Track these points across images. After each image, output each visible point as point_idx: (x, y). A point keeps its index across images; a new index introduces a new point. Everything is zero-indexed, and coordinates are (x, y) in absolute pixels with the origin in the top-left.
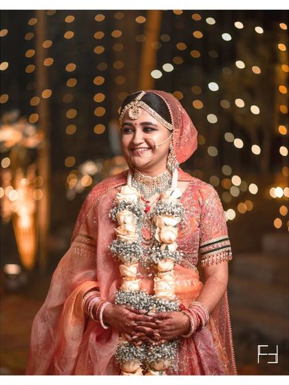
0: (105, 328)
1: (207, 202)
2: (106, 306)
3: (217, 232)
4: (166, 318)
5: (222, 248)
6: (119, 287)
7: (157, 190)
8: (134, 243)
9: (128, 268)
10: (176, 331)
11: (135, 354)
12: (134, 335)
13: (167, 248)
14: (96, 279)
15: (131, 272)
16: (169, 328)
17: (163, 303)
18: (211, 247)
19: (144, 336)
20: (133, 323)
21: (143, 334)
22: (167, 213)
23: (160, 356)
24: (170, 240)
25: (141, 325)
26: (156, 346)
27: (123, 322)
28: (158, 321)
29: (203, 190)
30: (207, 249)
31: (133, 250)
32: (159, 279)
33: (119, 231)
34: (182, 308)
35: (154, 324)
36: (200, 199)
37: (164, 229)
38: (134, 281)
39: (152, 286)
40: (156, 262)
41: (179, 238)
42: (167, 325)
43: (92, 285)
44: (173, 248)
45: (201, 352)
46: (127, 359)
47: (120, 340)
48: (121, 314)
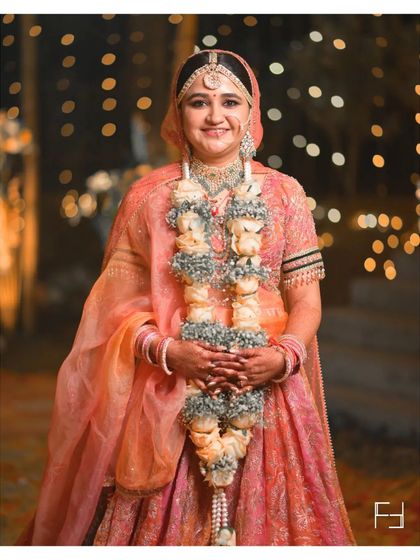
0: (169, 373)
1: (293, 201)
2: (168, 344)
3: (308, 242)
4: (253, 356)
5: (314, 262)
6: (184, 317)
7: (226, 186)
8: (204, 257)
9: (198, 291)
10: (266, 374)
11: (211, 406)
12: (210, 381)
13: (249, 262)
14: (150, 309)
15: (202, 296)
16: (257, 369)
17: (248, 336)
18: (299, 262)
19: (223, 381)
20: (210, 364)
21: (223, 378)
22: (248, 215)
23: (246, 408)
24: (254, 251)
25: (220, 366)
26: (239, 395)
27: (194, 363)
28: (243, 360)
29: (286, 185)
30: (294, 264)
31: (203, 265)
32: (239, 305)
33: (182, 240)
34: (272, 343)
35: (238, 364)
36: (284, 197)
37: (244, 236)
38: (206, 309)
39: (230, 315)
40: (236, 281)
41: (262, 249)
42: (256, 365)
43: (147, 316)
44: (256, 261)
45: (293, 405)
46: (200, 415)
47: (188, 389)
48: (192, 353)
